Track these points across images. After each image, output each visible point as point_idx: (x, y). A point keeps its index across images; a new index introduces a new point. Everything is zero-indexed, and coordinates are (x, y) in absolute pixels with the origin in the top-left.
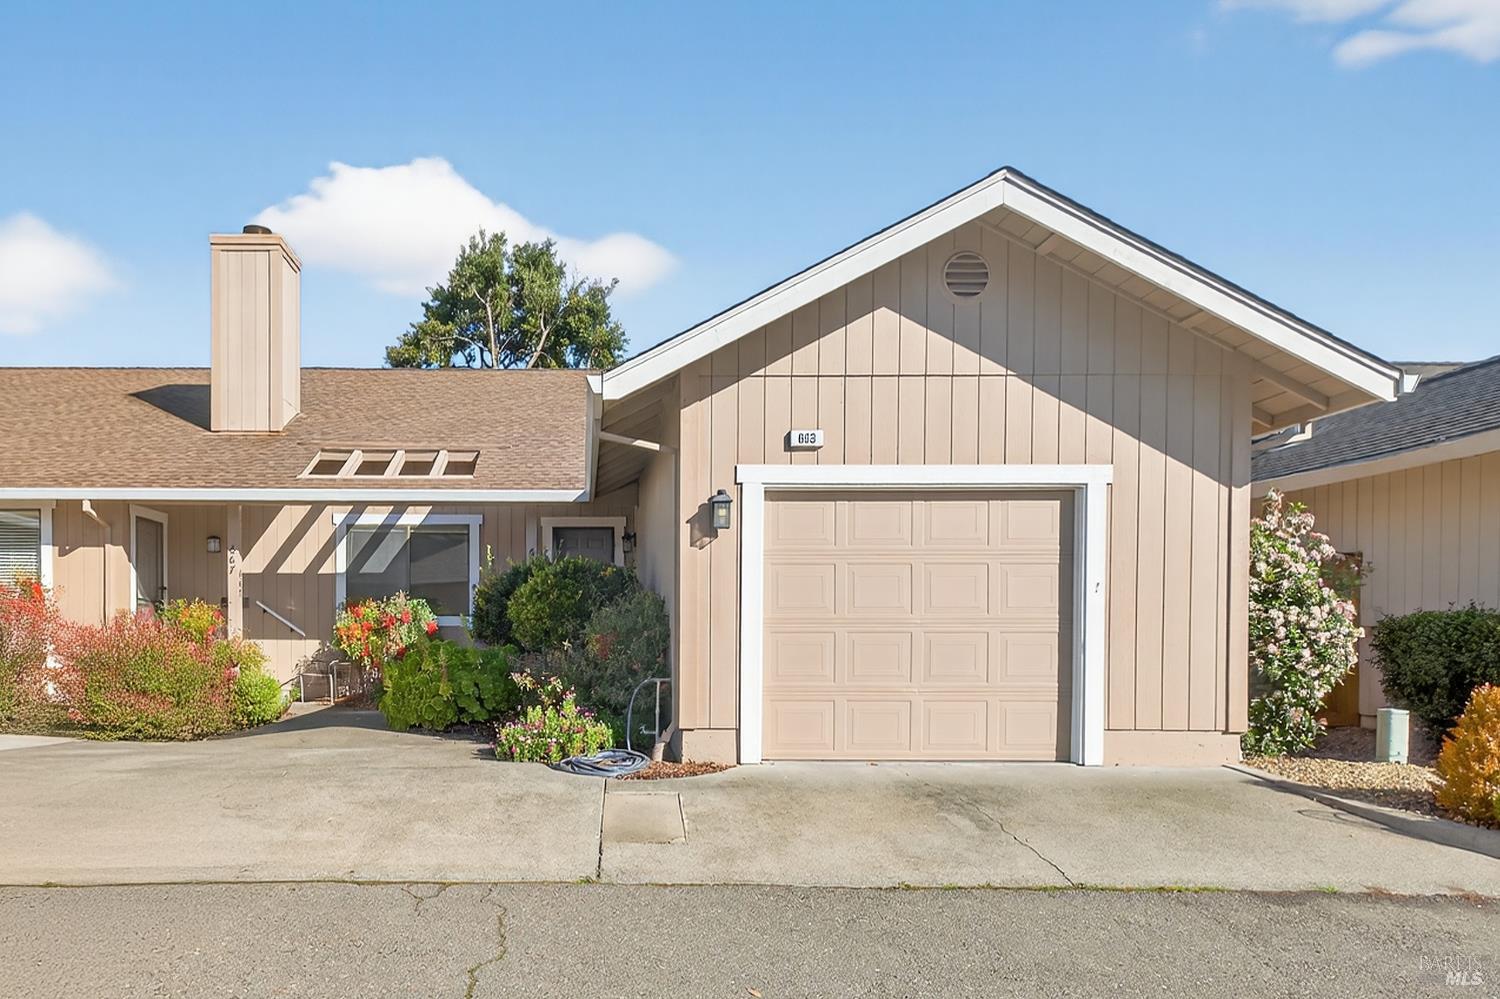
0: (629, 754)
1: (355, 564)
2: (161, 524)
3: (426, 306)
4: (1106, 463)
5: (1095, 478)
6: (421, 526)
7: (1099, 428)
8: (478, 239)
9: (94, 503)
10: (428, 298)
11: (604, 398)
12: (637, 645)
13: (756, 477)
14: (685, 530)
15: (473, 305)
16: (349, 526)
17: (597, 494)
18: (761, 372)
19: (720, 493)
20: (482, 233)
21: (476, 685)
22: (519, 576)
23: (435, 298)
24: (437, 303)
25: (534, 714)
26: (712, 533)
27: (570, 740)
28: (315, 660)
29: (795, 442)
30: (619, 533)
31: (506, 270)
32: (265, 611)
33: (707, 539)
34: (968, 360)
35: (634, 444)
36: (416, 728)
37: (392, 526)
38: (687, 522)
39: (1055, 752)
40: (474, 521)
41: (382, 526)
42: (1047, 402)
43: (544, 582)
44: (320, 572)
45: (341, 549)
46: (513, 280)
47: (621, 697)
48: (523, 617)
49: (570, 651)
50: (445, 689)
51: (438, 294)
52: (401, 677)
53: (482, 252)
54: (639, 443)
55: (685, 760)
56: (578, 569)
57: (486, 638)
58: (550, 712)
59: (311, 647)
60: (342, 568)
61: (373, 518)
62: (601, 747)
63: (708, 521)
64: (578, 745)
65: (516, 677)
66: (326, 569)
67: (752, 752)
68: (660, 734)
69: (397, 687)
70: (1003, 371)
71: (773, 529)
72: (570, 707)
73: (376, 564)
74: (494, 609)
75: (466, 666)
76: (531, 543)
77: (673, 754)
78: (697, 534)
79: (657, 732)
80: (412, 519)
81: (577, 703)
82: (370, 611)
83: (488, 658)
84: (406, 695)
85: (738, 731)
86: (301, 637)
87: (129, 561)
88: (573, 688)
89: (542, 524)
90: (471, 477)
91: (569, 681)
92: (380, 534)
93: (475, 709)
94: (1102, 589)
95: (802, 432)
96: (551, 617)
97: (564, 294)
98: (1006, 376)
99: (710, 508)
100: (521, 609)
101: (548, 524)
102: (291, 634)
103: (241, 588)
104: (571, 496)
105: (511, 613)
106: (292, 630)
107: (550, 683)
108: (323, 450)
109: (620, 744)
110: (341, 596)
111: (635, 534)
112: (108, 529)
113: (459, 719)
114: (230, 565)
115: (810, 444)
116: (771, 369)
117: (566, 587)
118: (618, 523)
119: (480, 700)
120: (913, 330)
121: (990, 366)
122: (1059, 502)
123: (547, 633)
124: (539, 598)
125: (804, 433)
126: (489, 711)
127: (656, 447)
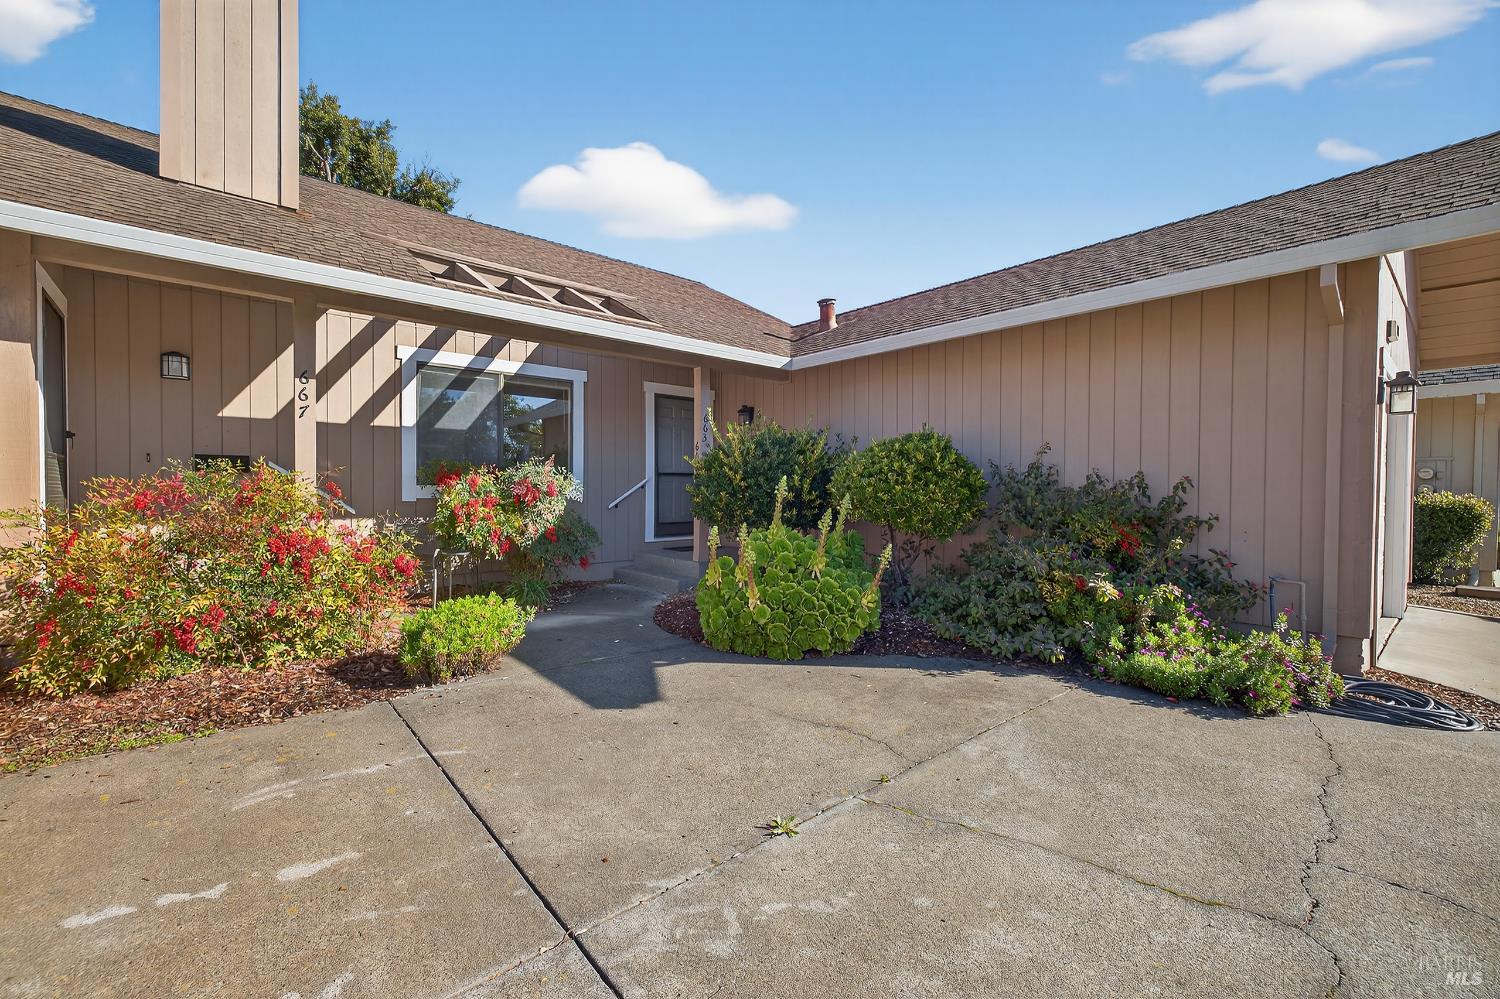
1: (431, 414)
2: (62, 319)
6: (517, 376)
16: (419, 364)
37: (480, 372)
40: (578, 376)
41: (468, 370)
44: (376, 422)
45: (410, 391)
60: (410, 419)
61: (455, 356)
66: (384, 419)
73: (460, 417)
80: (509, 361)
87: (37, 374)
89: (645, 389)
92: (465, 379)
101: (650, 390)
108: (411, 251)
110: (409, 463)
114: (300, 403)
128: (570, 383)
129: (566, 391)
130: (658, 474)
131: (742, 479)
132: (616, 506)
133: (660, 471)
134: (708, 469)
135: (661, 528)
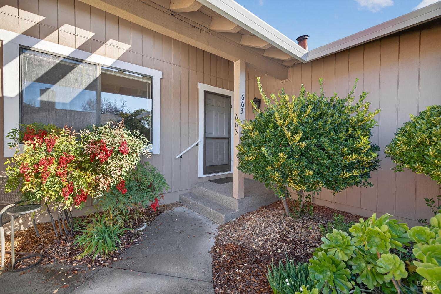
37: (81, 61)
89: (198, 87)
101: (201, 88)
128: (151, 78)
129: (149, 84)
130: (206, 138)
131: (302, 140)
132: (181, 157)
133: (207, 136)
134: (262, 131)
135: (208, 169)
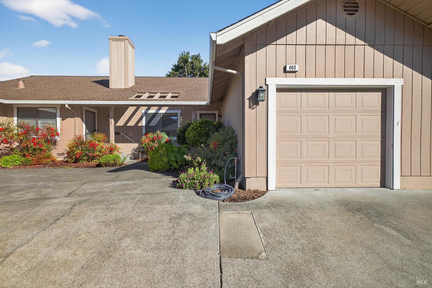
0: (225, 186)
1: (148, 123)
2: (95, 113)
3: (172, 69)
4: (401, 78)
5: (397, 83)
6: (165, 113)
7: (398, 65)
8: (183, 53)
9: (69, 105)
10: (173, 67)
11: (217, 43)
12: (227, 145)
13: (273, 83)
14: (247, 102)
15: (182, 68)
16: (146, 113)
17: (211, 103)
18: (275, 43)
19: (260, 87)
20: (184, 52)
21: (175, 157)
22: (189, 125)
23: (174, 67)
24: (174, 68)
25: (191, 171)
26: (257, 103)
27: (204, 181)
28: (137, 149)
29: (288, 69)
30: (217, 115)
31: (190, 61)
32: (124, 136)
33: (255, 106)
34: (351, 39)
35: (227, 71)
36: (156, 171)
37: (157, 113)
38: (247, 99)
39: (380, 184)
40: (179, 112)
41: (154, 113)
42: (379, 55)
43: (196, 126)
44: (138, 125)
45: (144, 119)
46: (192, 63)
47: (222, 164)
48: (189, 136)
49: (204, 148)
50: (165, 159)
51: (175, 66)
52: (153, 155)
53: (184, 56)
54: (229, 71)
55: (247, 189)
56: (206, 122)
57: (180, 143)
58: (197, 169)
59: (136, 145)
60: (144, 124)
61: (152, 111)
62: (215, 182)
63: (255, 99)
64: (207, 183)
65: (185, 156)
66: (140, 125)
67: (272, 186)
68: (237, 179)
69: (152, 158)
70: (363, 43)
71: (279, 102)
72: (204, 167)
73: (153, 123)
74: (182, 135)
75: (173, 151)
76: (193, 117)
77: (242, 187)
78: (251, 104)
79: (235, 177)
80: (163, 111)
81: (206, 166)
82: (151, 136)
83: (179, 149)
84: (154, 160)
85: (267, 178)
86: (133, 143)
87: (83, 121)
88: (205, 161)
90: (177, 99)
91: (204, 158)
92: (155, 115)
93: (175, 165)
94: (400, 124)
95: (290, 65)
96: (198, 136)
97: (202, 65)
98: (364, 45)
99: (257, 93)
100: (190, 134)
101: (198, 113)
102: (130, 142)
103: (114, 129)
104: (204, 103)
105: (186, 135)
106: (131, 141)
107: (197, 159)
108: (138, 93)
109: (222, 182)
110: (144, 132)
111: (221, 115)
112: (76, 113)
113: (170, 168)
114: (110, 123)
115: (293, 70)
116: (278, 42)
117: (202, 127)
118: (217, 113)
119: (177, 162)
120: (331, 28)
121: (359, 42)
122: (381, 93)
123: (197, 141)
124: (194, 130)
125: (291, 66)
126: (179, 165)
127: (235, 72)
129: (176, 115)
